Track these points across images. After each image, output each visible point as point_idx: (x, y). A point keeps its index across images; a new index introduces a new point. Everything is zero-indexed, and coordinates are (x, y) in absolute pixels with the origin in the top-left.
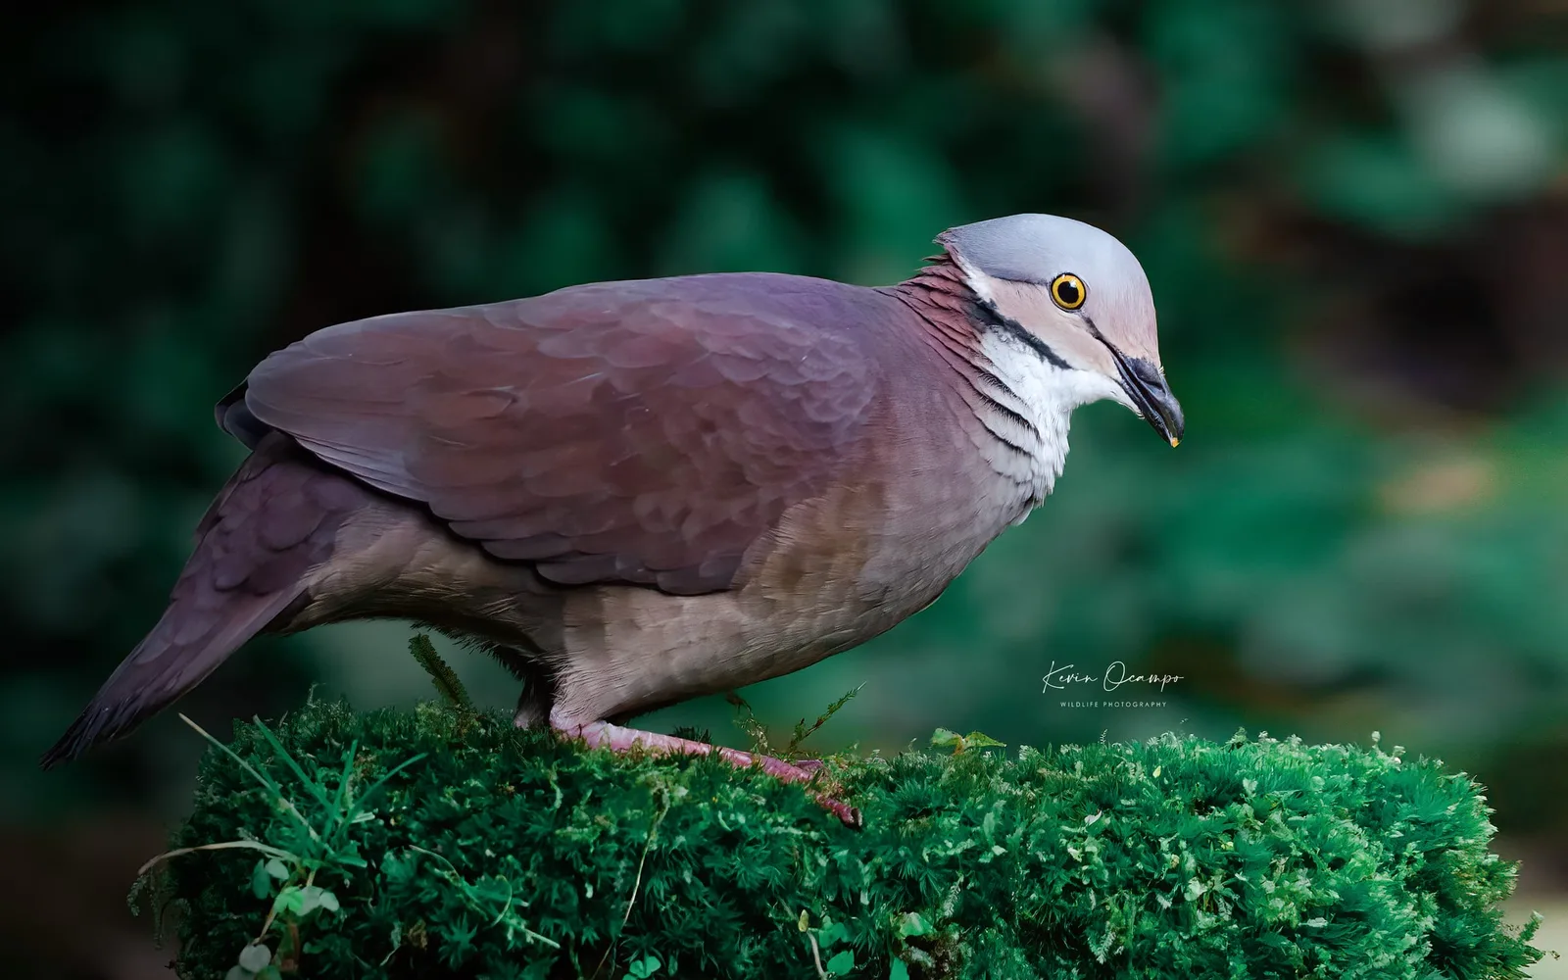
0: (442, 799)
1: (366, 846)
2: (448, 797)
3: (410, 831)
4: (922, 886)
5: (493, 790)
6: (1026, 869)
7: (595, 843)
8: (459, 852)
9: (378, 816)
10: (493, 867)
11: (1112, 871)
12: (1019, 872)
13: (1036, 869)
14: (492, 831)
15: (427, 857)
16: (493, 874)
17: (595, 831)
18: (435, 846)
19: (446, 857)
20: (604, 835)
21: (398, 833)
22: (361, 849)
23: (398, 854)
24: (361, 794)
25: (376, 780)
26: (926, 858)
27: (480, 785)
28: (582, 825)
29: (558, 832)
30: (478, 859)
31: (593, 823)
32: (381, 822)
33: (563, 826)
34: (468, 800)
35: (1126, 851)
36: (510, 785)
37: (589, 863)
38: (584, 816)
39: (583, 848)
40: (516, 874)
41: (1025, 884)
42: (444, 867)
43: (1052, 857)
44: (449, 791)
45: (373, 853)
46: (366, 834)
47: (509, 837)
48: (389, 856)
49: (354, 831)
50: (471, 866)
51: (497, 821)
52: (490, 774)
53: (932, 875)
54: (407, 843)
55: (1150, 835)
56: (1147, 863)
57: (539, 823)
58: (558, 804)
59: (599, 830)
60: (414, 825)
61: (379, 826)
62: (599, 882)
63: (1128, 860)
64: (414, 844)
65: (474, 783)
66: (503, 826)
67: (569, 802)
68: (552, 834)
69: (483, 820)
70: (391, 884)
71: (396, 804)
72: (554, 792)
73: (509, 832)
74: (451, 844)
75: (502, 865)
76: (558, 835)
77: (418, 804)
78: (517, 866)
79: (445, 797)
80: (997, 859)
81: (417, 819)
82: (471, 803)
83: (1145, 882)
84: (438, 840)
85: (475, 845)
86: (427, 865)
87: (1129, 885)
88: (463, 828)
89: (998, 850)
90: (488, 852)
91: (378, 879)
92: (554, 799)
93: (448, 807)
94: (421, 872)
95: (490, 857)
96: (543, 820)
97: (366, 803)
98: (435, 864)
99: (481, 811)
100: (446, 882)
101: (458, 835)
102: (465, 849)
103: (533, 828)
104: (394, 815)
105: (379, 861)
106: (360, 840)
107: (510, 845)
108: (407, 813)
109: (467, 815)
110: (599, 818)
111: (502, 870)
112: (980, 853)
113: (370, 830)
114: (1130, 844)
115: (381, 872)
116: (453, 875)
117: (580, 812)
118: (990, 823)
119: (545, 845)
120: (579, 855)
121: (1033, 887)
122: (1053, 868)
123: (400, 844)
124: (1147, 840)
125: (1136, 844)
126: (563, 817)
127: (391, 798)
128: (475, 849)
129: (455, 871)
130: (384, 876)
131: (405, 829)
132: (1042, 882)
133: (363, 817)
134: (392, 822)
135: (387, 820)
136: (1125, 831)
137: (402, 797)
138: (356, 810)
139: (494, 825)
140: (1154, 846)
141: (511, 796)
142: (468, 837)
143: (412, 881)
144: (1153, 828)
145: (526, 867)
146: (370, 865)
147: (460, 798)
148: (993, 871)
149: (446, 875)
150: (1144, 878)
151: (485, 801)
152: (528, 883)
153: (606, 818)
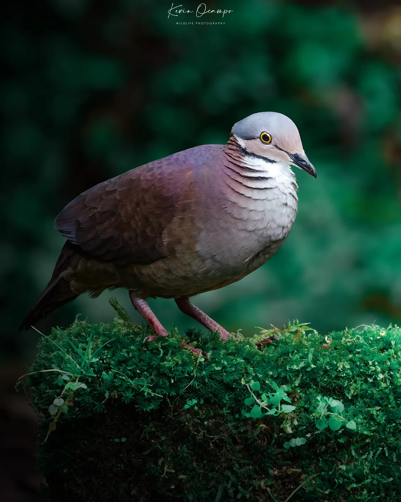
0: (122, 353)
1: (96, 370)
2: (124, 353)
3: (111, 364)
4: (288, 378)
5: (139, 350)
6: (323, 372)
7: (174, 367)
8: (128, 371)
9: (100, 360)
10: (139, 375)
11: (353, 372)
12: (320, 373)
13: (326, 372)
14: (139, 364)
15: (117, 373)
16: (140, 378)
17: (173, 363)
18: (120, 369)
19: (124, 373)
20: (177, 364)
21: (107, 365)
22: (94, 371)
23: (107, 372)
24: (94, 352)
25: (99, 347)
26: (288, 369)
27: (134, 348)
28: (170, 361)
29: (161, 363)
30: (135, 373)
31: (173, 360)
32: (101, 362)
33: (163, 362)
34: (131, 354)
35: (357, 366)
36: (145, 348)
37: (172, 374)
38: (170, 358)
39: (170, 369)
40: (147, 377)
41: (322, 376)
42: (123, 376)
43: (331, 367)
44: (124, 350)
45: (98, 372)
46: (96, 366)
47: (145, 366)
48: (104, 373)
49: (92, 365)
50: (132, 375)
51: (141, 360)
52: (138, 344)
53: (291, 375)
54: (110, 369)
55: (365, 360)
56: (364, 370)
57: (155, 361)
58: (161, 355)
59: (175, 363)
60: (112, 362)
61: (100, 363)
62: (176, 379)
63: (358, 369)
64: (112, 369)
65: (132, 347)
66: (143, 362)
67: (165, 354)
68: (159, 364)
69: (135, 360)
70: (105, 381)
71: (106, 355)
72: (160, 351)
73: (145, 364)
74: (125, 369)
75: (143, 375)
76: (161, 365)
77: (114, 355)
78: (148, 375)
79: (123, 352)
80: (313, 369)
81: (113, 360)
82: (132, 354)
83: (364, 375)
84: (121, 368)
85: (133, 369)
86: (117, 375)
87: (358, 376)
88: (129, 363)
89: (313, 366)
90: (138, 371)
91: (100, 379)
92: (160, 354)
93: (124, 356)
94: (115, 377)
95: (139, 372)
96: (157, 360)
97: (96, 355)
98: (120, 375)
99: (135, 357)
100: (124, 380)
101: (128, 366)
102: (130, 370)
103: (154, 362)
104: (106, 359)
105: (101, 375)
106: (94, 368)
107: (145, 368)
108: (110, 358)
109: (131, 358)
110: (175, 358)
111: (143, 376)
112: (307, 368)
113: (97, 364)
114: (358, 363)
115: (101, 377)
116: (126, 378)
117: (169, 357)
118: (310, 358)
119: (158, 368)
120: (169, 371)
121: (325, 377)
122: (331, 371)
123: (108, 369)
124: (364, 362)
125: (360, 364)
126: (163, 359)
127: (105, 353)
128: (133, 370)
129: (126, 377)
130: (102, 379)
131: (109, 364)
132: (328, 375)
133: (95, 360)
134: (105, 361)
135: (103, 361)
136: (357, 359)
137: (108, 353)
138: (92, 358)
139: (140, 362)
140: (366, 364)
141: (145, 352)
142: (131, 366)
143: (112, 380)
144: (366, 358)
145: (151, 375)
146: (97, 376)
147: (128, 353)
148: (311, 373)
149: (124, 378)
150: (363, 374)
151: (137, 354)
152: (152, 380)
153: (177, 358)
